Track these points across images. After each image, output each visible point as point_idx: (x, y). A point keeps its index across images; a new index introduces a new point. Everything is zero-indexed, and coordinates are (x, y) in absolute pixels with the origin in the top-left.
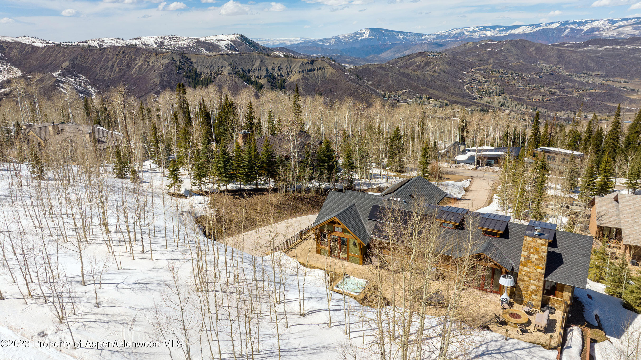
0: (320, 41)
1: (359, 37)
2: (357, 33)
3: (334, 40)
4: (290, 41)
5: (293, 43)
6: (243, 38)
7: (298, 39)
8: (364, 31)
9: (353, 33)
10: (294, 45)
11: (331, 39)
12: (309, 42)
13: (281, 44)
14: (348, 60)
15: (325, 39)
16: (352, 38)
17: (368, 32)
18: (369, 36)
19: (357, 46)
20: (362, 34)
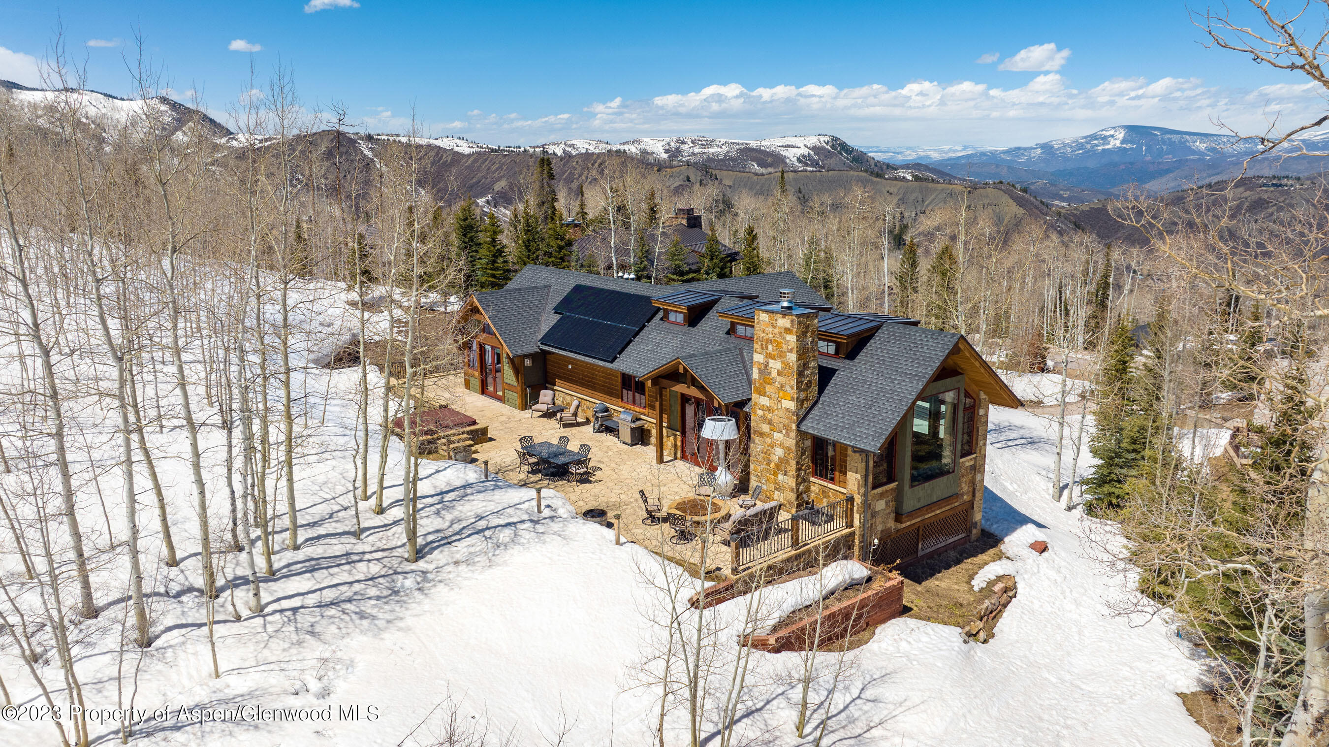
0: (1004, 152)
1: (1097, 145)
2: (1094, 137)
3: (1039, 151)
4: (940, 151)
5: (946, 156)
6: (840, 146)
7: (959, 148)
8: (1112, 132)
9: (1085, 137)
10: (950, 159)
11: (1032, 148)
12: (983, 154)
13: (920, 158)
14: (1066, 194)
15: (1019, 149)
16: (1081, 146)
17: (1121, 135)
18: (1123, 142)
19: (1091, 164)
20: (1105, 138)
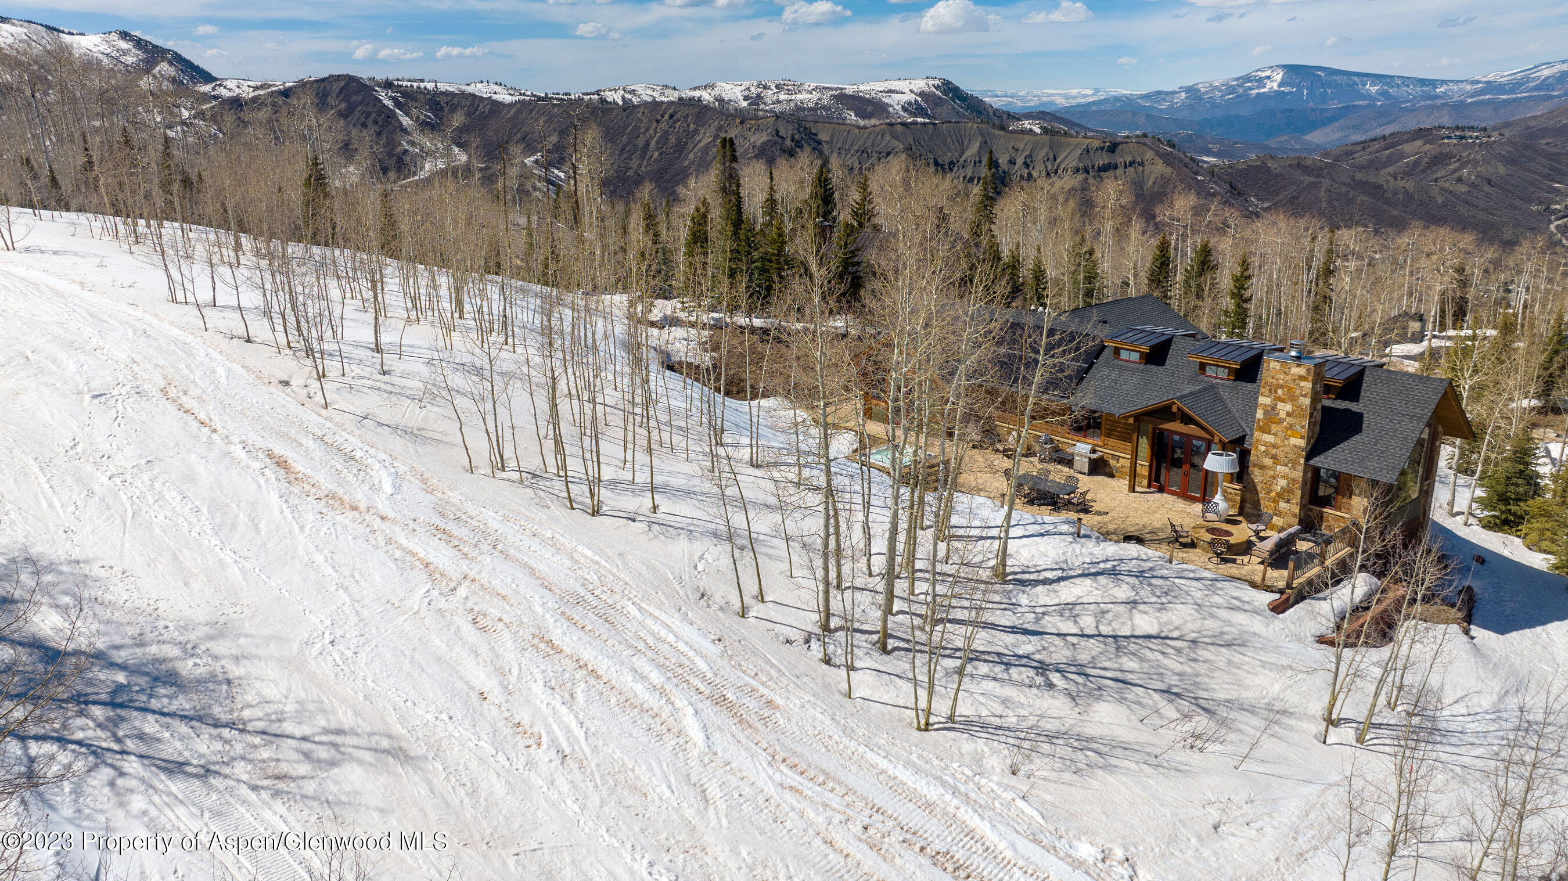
0: (1146, 97)
1: (1251, 89)
2: (1247, 78)
3: (1183, 95)
4: (1067, 97)
5: (1074, 102)
6: (949, 89)
7: (1089, 92)
8: (1268, 73)
9: (1237, 79)
10: (1078, 106)
11: (1174, 92)
12: (1117, 99)
13: (1043, 104)
14: (1216, 148)
15: (1159, 93)
16: (1231, 89)
17: (1278, 76)
18: (1280, 86)
19: (1245, 112)
20: (1261, 82)
